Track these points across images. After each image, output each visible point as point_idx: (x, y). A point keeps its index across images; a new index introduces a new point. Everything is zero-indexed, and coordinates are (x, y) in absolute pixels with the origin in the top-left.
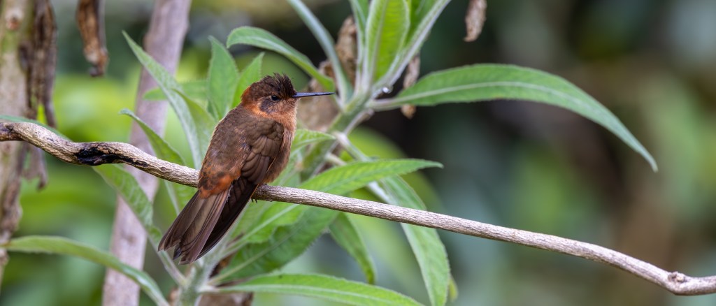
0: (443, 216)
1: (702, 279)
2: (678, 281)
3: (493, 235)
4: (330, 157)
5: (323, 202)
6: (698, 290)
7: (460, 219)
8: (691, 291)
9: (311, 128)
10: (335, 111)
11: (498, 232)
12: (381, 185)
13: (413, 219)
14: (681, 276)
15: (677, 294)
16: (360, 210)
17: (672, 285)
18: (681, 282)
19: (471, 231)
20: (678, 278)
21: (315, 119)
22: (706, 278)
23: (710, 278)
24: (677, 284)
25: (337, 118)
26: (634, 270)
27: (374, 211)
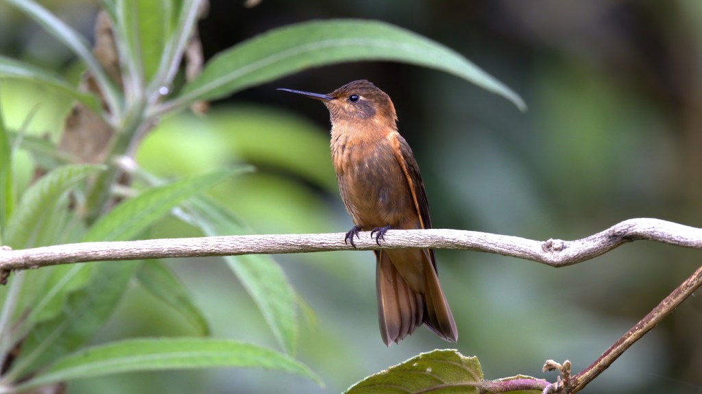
0: (251, 237)
1: (584, 240)
2: (556, 250)
3: (317, 246)
4: (118, 190)
5: (101, 254)
6: (582, 254)
7: (273, 236)
8: (574, 258)
9: (87, 160)
10: (109, 131)
11: (322, 241)
12: (185, 210)
13: (214, 249)
14: (557, 243)
15: (558, 265)
16: (148, 253)
17: (550, 257)
18: (560, 249)
19: (289, 247)
20: (555, 246)
21: (89, 147)
22: (589, 238)
23: (593, 237)
24: (555, 253)
25: (113, 141)
26: (499, 249)
27: (166, 250)
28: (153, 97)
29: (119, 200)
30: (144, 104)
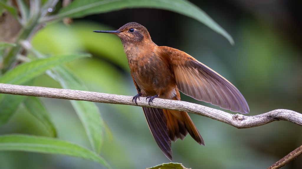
0: (85, 92)
1: (254, 117)
2: (239, 119)
3: (118, 101)
4: (20, 57)
5: (7, 90)
6: (252, 124)
7: (96, 93)
8: (248, 125)
9: (6, 40)
10: (20, 27)
11: (121, 99)
12: (53, 72)
13: (65, 96)
14: (241, 116)
15: (239, 128)
16: (31, 93)
17: (236, 123)
18: (241, 120)
19: (104, 100)
20: (239, 118)
21: (8, 34)
22: (257, 116)
23: (259, 115)
24: (239, 121)
25: (21, 32)
26: (211, 115)
27: (40, 93)
28: (44, 13)
29: (20, 62)
30: (39, 16)
